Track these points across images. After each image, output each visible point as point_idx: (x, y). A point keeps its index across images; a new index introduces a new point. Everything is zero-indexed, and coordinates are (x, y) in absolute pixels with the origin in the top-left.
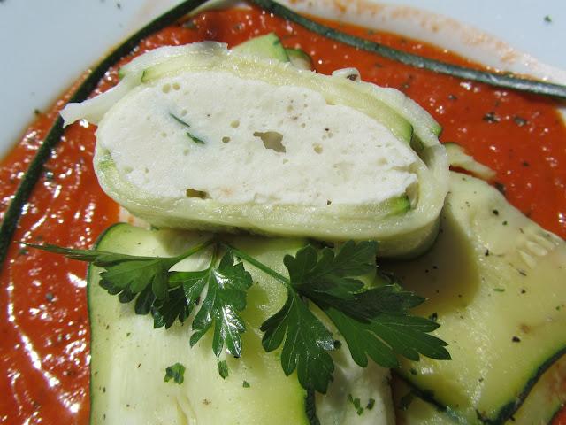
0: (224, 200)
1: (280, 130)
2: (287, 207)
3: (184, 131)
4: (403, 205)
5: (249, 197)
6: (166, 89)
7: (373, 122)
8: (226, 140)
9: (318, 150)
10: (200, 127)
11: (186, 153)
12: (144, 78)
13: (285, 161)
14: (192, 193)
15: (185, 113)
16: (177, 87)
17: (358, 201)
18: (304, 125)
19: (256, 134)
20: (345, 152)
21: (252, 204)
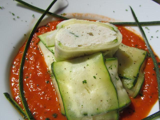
0: (85, 46)
1: (91, 32)
2: (97, 45)
3: (74, 35)
4: (116, 41)
5: (90, 45)
6: (67, 28)
7: (107, 28)
8: (82, 35)
9: (99, 34)
10: (77, 34)
11: (75, 39)
12: (62, 27)
13: (94, 37)
14: (79, 46)
15: (73, 32)
16: (69, 28)
17: (110, 41)
18: (95, 31)
19: (87, 33)
20: (104, 34)
21: (91, 46)
